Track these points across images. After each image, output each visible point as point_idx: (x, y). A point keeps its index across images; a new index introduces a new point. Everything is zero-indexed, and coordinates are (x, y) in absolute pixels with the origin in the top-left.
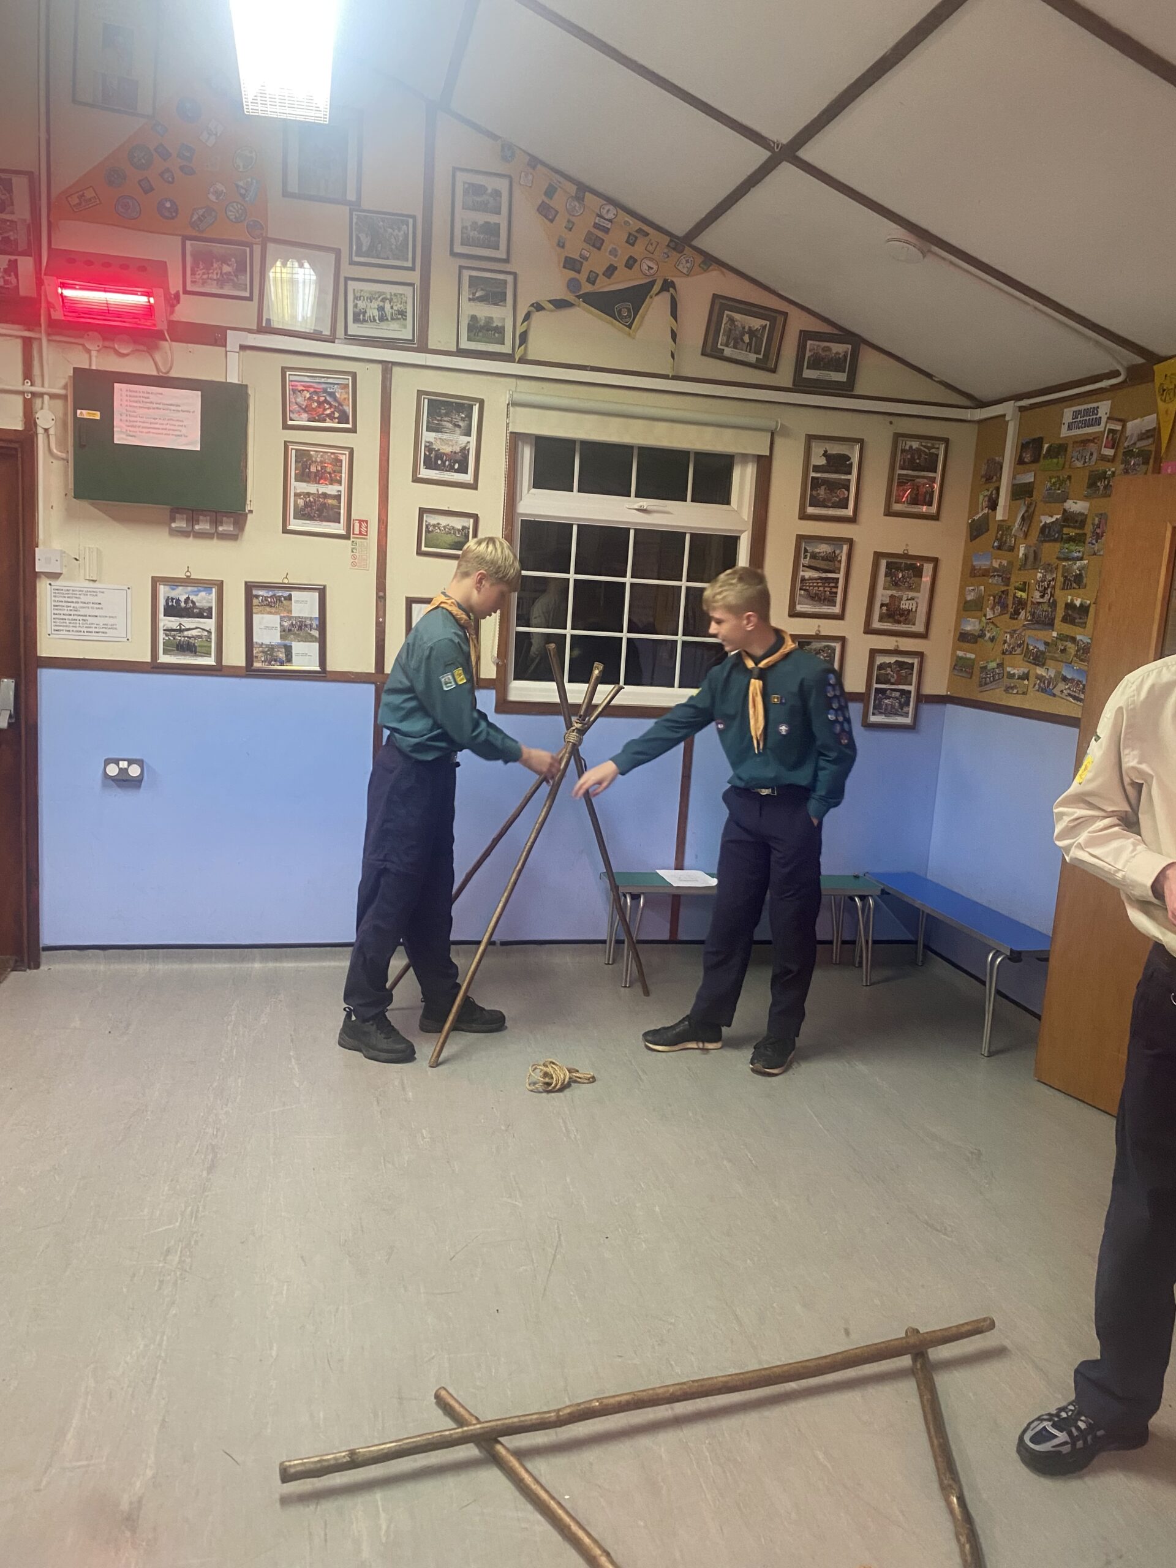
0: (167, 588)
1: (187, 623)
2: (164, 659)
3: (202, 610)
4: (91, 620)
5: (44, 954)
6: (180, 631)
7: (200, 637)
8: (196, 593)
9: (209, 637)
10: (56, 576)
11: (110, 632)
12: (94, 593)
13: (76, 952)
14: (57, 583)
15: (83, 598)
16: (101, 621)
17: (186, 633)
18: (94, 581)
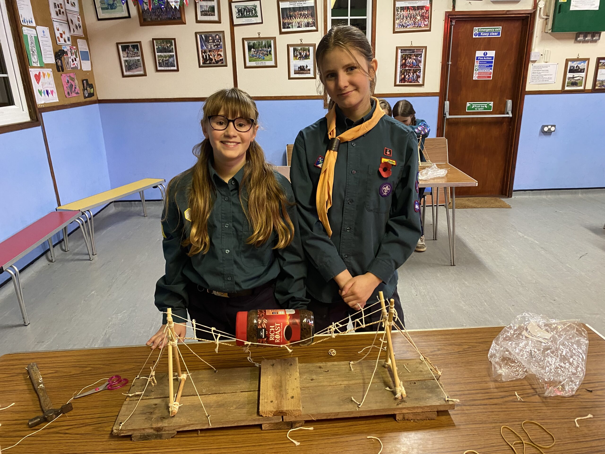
0: (571, 62)
1: (576, 75)
2: (567, 88)
3: (581, 70)
4: (544, 76)
5: (513, 193)
6: (573, 78)
7: (579, 79)
8: (580, 64)
9: (582, 79)
10: (534, 62)
11: (550, 80)
12: (547, 67)
13: (523, 192)
14: (535, 64)
15: (543, 69)
16: (547, 77)
17: (575, 79)
18: (547, 62)
